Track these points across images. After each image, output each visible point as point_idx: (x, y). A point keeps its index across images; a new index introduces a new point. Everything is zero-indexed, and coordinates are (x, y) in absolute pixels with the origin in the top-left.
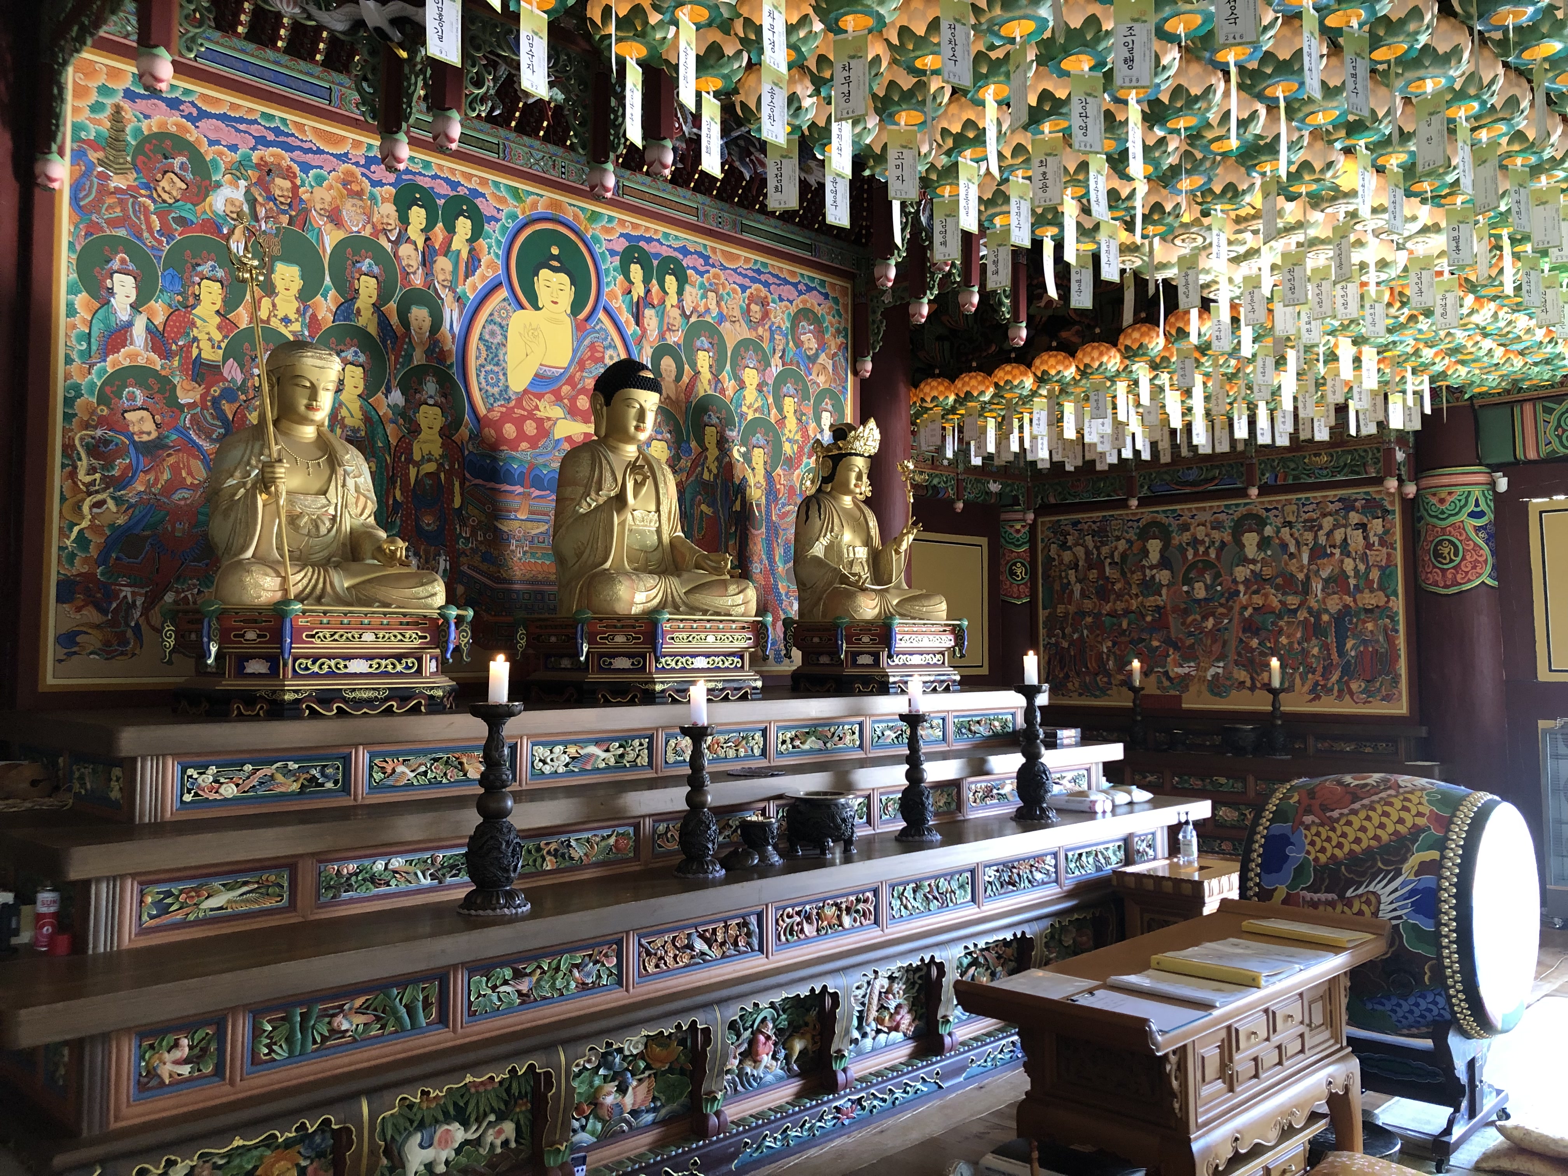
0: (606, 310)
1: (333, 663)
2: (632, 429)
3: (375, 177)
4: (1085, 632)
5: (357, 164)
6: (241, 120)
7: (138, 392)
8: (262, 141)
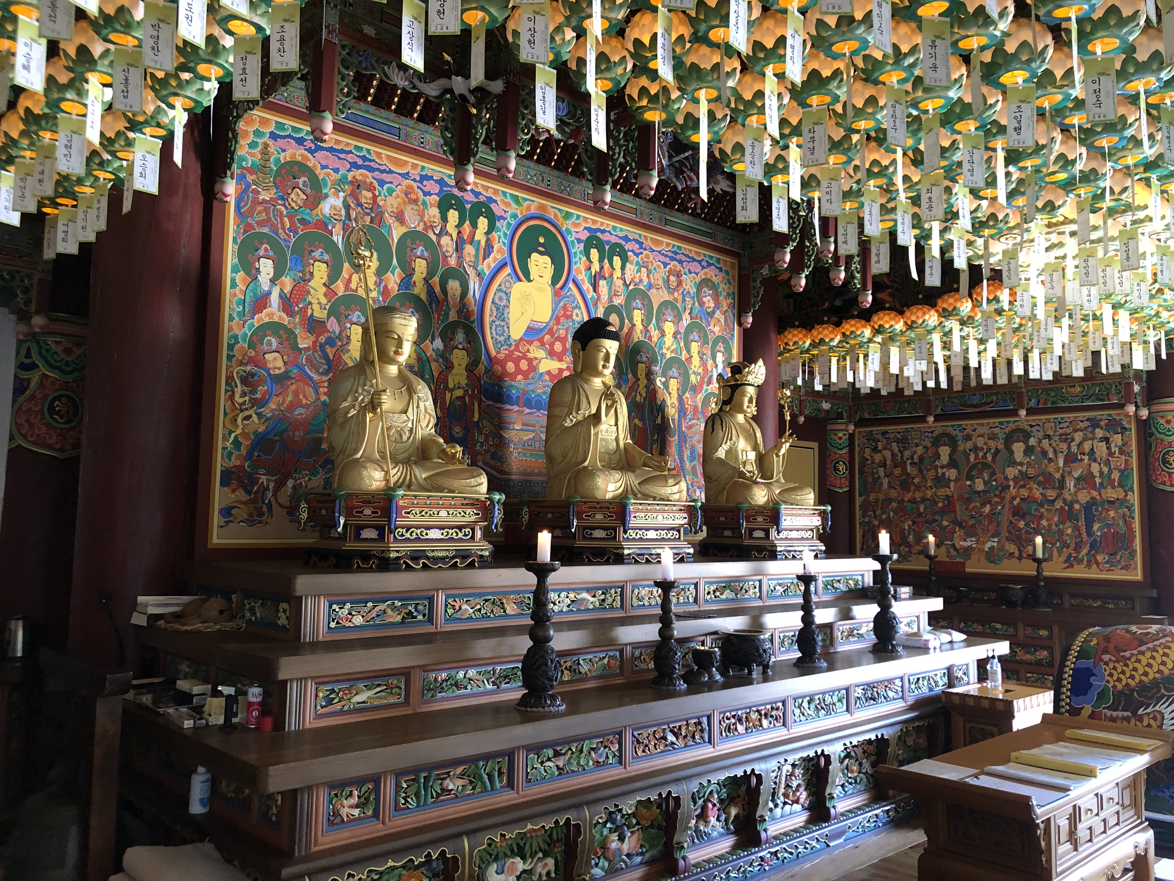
0: (574, 281)
1: (419, 531)
2: (600, 367)
3: (426, 189)
4: (892, 514)
5: (414, 180)
6: (342, 151)
7: (273, 340)
8: (355, 165)
